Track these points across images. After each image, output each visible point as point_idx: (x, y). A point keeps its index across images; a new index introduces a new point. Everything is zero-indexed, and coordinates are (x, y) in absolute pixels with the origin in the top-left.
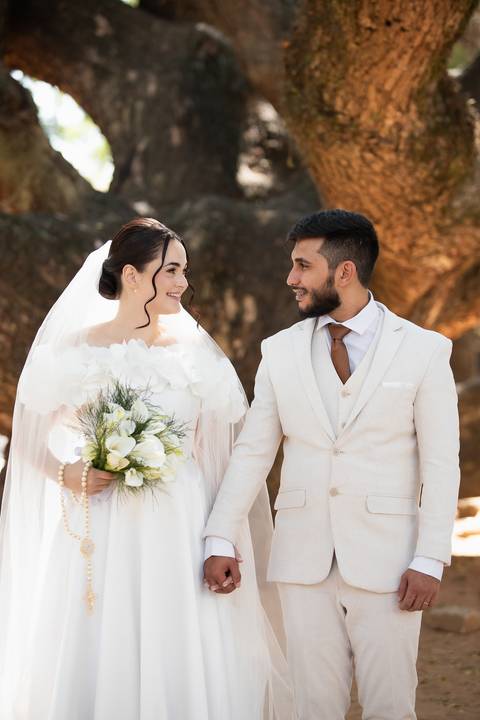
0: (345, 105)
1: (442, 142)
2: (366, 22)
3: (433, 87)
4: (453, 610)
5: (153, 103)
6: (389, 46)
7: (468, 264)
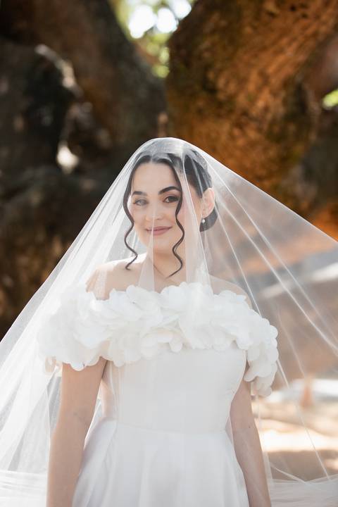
0: (227, 83)
2: (270, 6)
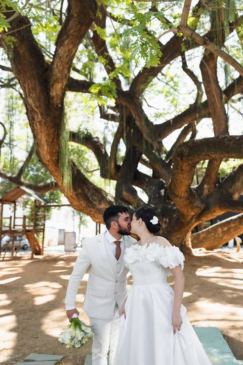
1: (191, 197)
2: (178, 182)
3: (188, 190)
4: (196, 263)
5: (154, 191)
6: (182, 185)
7: (197, 214)
